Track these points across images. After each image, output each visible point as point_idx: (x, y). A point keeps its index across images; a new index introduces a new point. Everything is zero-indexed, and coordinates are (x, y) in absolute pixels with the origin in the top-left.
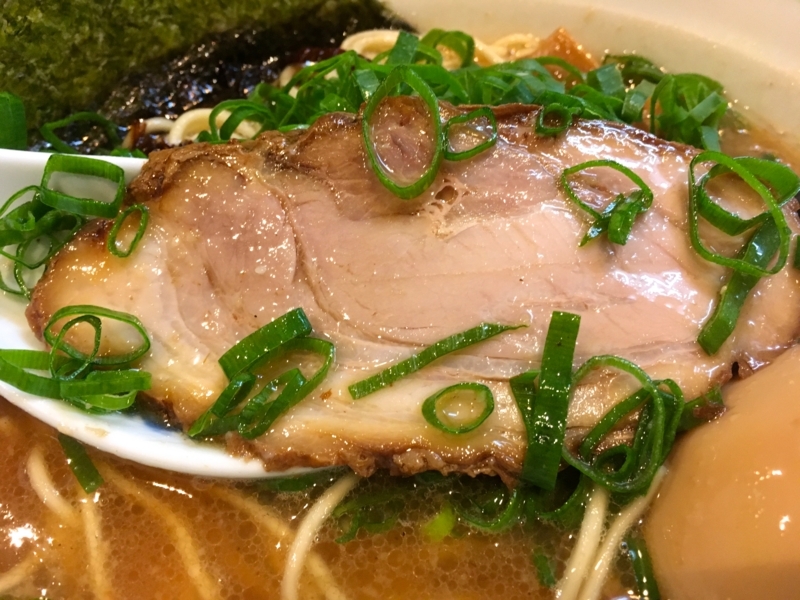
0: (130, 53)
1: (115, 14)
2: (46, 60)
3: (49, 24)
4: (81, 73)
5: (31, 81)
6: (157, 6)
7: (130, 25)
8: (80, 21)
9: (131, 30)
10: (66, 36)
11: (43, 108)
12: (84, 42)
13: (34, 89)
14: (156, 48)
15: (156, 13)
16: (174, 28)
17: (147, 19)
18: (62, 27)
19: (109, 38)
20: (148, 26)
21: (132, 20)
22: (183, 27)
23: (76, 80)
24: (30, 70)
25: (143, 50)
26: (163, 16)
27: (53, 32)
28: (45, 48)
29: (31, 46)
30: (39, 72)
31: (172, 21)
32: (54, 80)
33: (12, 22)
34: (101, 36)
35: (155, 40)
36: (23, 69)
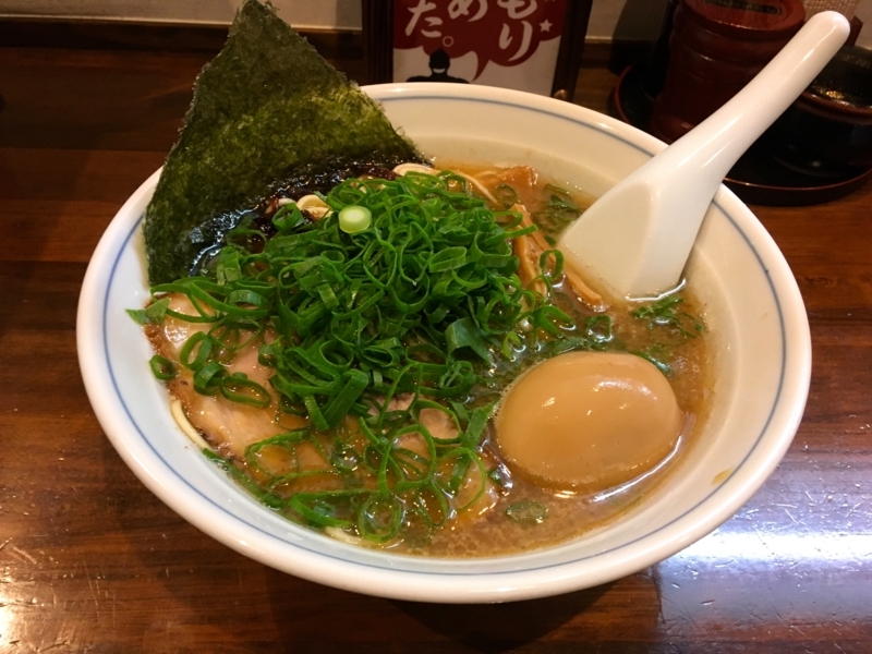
0: (270, 165)
2: (233, 163)
3: (238, 144)
4: (245, 173)
5: (224, 174)
6: (288, 140)
8: (252, 145)
9: (273, 152)
10: (244, 152)
11: (225, 189)
13: (224, 178)
14: (283, 163)
15: (287, 144)
16: (294, 153)
18: (243, 147)
19: (263, 155)
20: (282, 150)
21: (275, 146)
22: (298, 153)
23: (242, 176)
24: (225, 168)
27: (240, 149)
28: (233, 157)
29: (228, 155)
30: (228, 170)
31: (294, 150)
32: (234, 175)
33: (225, 142)
34: (260, 154)
35: (283, 159)
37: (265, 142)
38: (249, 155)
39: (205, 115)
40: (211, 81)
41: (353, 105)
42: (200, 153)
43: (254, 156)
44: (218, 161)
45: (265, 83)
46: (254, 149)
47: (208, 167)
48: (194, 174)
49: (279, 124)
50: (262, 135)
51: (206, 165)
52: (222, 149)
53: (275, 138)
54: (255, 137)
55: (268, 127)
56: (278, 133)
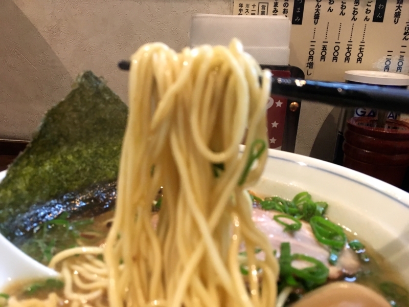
1: (95, 163)
3: (73, 160)
4: (76, 180)
7: (99, 168)
8: (83, 162)
10: (77, 166)
12: (82, 170)
14: (105, 178)
15: (109, 166)
17: (105, 167)
18: (76, 162)
19: (91, 170)
23: (74, 182)
25: (100, 177)
26: (111, 168)
27: (73, 164)
30: (63, 176)
31: (113, 170)
32: (67, 180)
33: (62, 157)
34: (88, 169)
36: (58, 174)
38: (80, 168)
40: (56, 116)
42: (41, 161)
44: (56, 169)
45: (96, 123)
46: (84, 165)
48: (35, 176)
49: (104, 152)
50: (91, 157)
51: (46, 171)
52: (59, 162)
53: (101, 161)
54: (86, 158)
55: (96, 153)
56: (103, 157)
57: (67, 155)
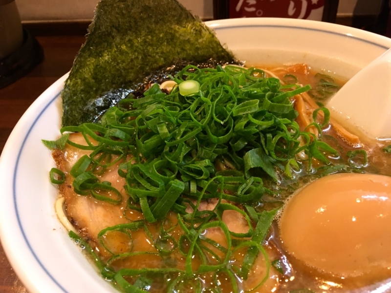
0: (147, 65)
1: (146, 51)
2: (123, 62)
3: (126, 50)
4: (132, 68)
5: (117, 67)
6: (158, 51)
7: (149, 56)
8: (135, 51)
9: (149, 57)
10: (130, 55)
11: (119, 77)
12: (135, 58)
13: (118, 70)
14: (155, 65)
15: (157, 53)
16: (162, 59)
17: (154, 54)
18: (129, 52)
19: (142, 58)
20: (154, 57)
21: (150, 54)
22: (165, 59)
23: (130, 70)
24: (118, 64)
25: (151, 65)
26: (160, 55)
27: (127, 53)
28: (123, 58)
29: (120, 56)
30: (120, 65)
31: (162, 57)
32: (124, 69)
33: (117, 47)
34: (140, 57)
35: (156, 62)
36: (116, 63)
37: (143, 50)
38: (133, 57)
39: (103, 29)
40: (106, 8)
41: (197, 30)
42: (100, 52)
43: (137, 58)
44: (114, 59)
45: (141, 12)
46: (137, 54)
47: (107, 62)
48: (97, 66)
49: (152, 40)
50: (141, 45)
51: (106, 61)
52: (115, 52)
53: (150, 49)
54: (137, 47)
55: (145, 42)
56: (152, 45)
57: (121, 45)
